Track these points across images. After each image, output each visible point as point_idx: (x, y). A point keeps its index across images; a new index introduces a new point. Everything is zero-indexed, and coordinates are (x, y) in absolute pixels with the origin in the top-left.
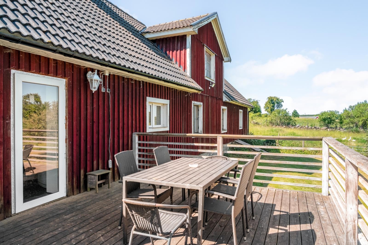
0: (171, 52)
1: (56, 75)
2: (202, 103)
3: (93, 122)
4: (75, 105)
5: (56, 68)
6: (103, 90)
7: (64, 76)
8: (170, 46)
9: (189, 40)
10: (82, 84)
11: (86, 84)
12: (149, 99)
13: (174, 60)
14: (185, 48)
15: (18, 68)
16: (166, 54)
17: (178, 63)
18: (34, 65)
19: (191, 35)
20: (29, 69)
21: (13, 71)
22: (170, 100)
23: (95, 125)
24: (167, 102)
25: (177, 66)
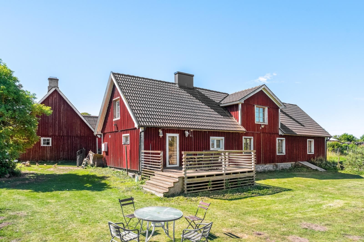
0: (232, 112)
1: (176, 133)
2: (253, 137)
3: (187, 146)
4: (181, 141)
5: (176, 131)
6: (191, 136)
7: (178, 133)
8: (231, 110)
9: (240, 106)
10: (183, 135)
11: (185, 134)
12: (211, 138)
13: (233, 116)
14: (238, 110)
15: (168, 133)
16: (230, 113)
17: (235, 117)
18: (171, 131)
19: (242, 104)
20: (170, 133)
21: (167, 134)
22: (225, 137)
23: (188, 147)
24: (223, 138)
25: (235, 119)
